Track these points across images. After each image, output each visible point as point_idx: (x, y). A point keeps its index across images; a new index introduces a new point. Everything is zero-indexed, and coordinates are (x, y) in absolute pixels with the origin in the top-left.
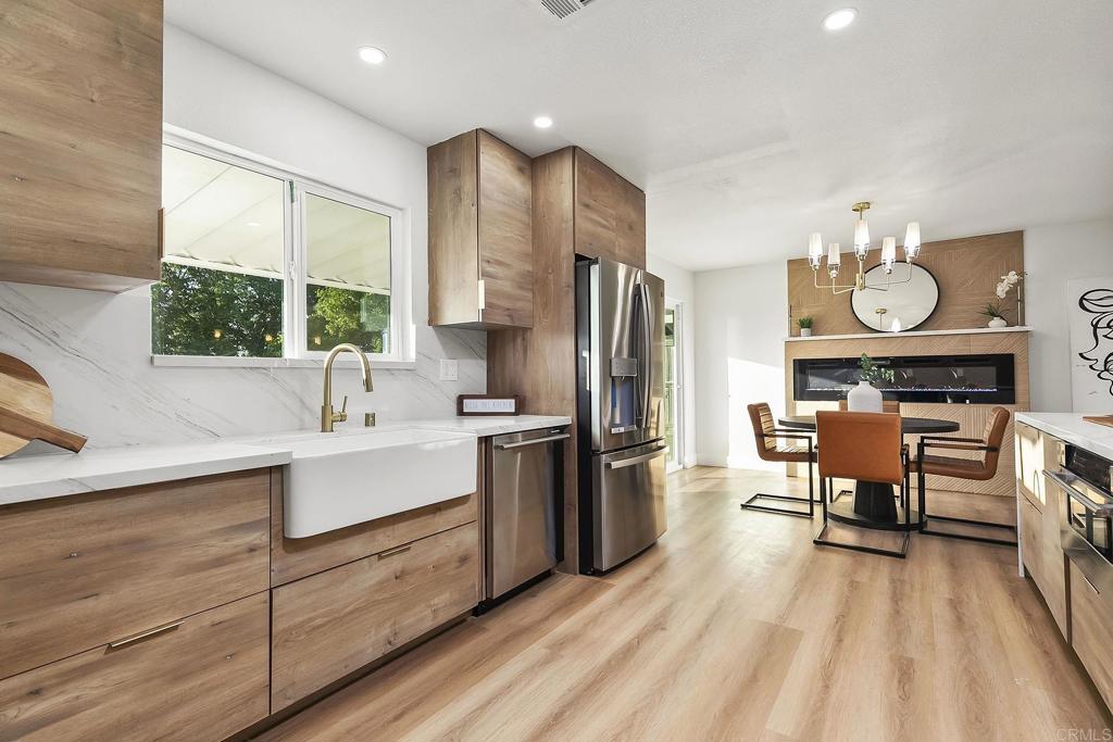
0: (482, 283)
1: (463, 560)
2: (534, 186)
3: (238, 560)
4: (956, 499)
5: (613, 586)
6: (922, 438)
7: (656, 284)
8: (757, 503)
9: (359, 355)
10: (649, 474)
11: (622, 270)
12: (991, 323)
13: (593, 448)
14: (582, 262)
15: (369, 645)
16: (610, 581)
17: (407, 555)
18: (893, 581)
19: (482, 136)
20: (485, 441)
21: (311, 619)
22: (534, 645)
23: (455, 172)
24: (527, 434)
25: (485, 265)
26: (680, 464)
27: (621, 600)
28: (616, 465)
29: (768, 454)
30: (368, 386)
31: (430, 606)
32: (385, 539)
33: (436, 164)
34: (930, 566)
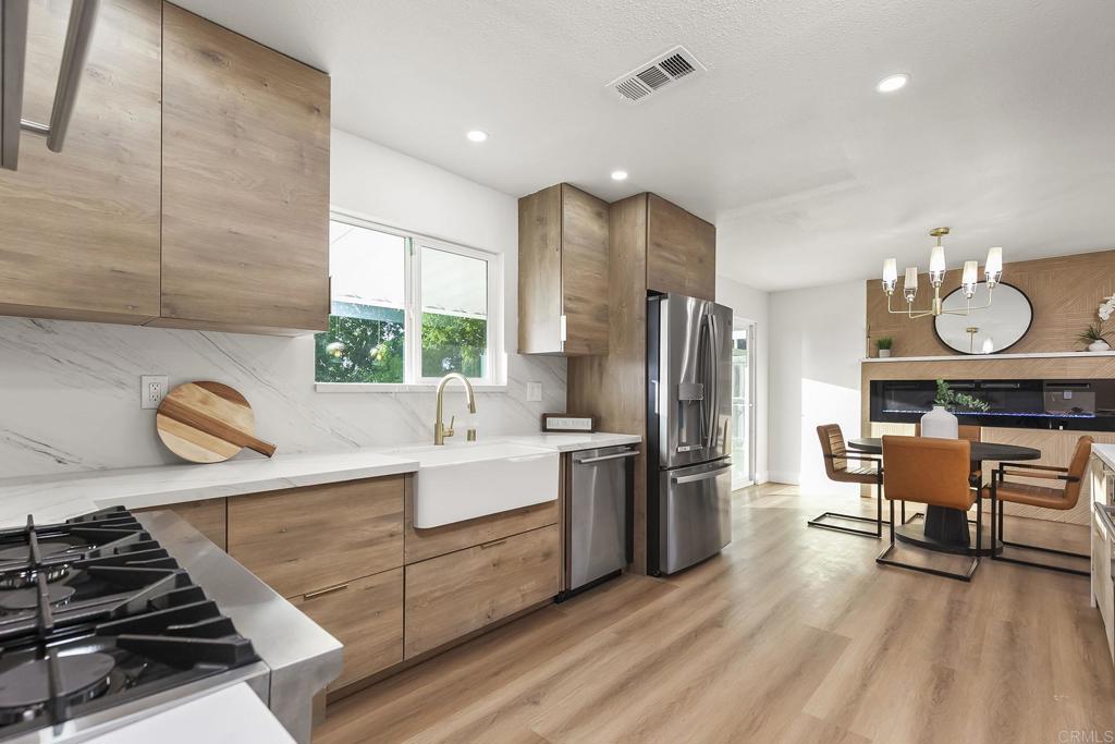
0: (564, 318)
1: (547, 555)
2: (611, 228)
3: (382, 542)
4: (1044, 527)
5: (677, 587)
6: (1002, 465)
7: (725, 314)
8: (826, 521)
9: (463, 381)
10: (715, 488)
11: (691, 303)
12: (1092, 346)
13: (661, 464)
14: (654, 296)
15: (473, 618)
16: (675, 583)
17: (502, 547)
18: (951, 602)
19: (565, 189)
20: (566, 457)
21: (432, 592)
22: (605, 630)
23: (542, 221)
24: (603, 450)
25: (568, 302)
26: (751, 480)
27: (684, 599)
28: (681, 480)
29: (837, 474)
30: (472, 409)
31: (520, 591)
32: (485, 534)
33: (526, 214)
34: (994, 590)
